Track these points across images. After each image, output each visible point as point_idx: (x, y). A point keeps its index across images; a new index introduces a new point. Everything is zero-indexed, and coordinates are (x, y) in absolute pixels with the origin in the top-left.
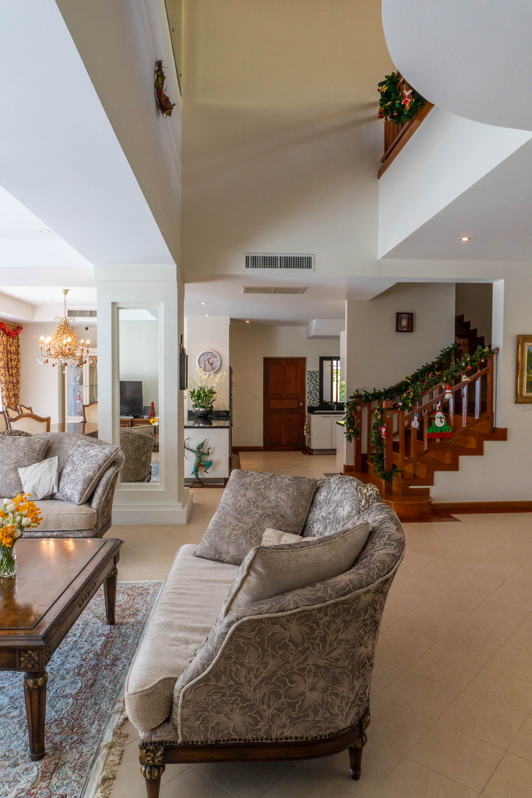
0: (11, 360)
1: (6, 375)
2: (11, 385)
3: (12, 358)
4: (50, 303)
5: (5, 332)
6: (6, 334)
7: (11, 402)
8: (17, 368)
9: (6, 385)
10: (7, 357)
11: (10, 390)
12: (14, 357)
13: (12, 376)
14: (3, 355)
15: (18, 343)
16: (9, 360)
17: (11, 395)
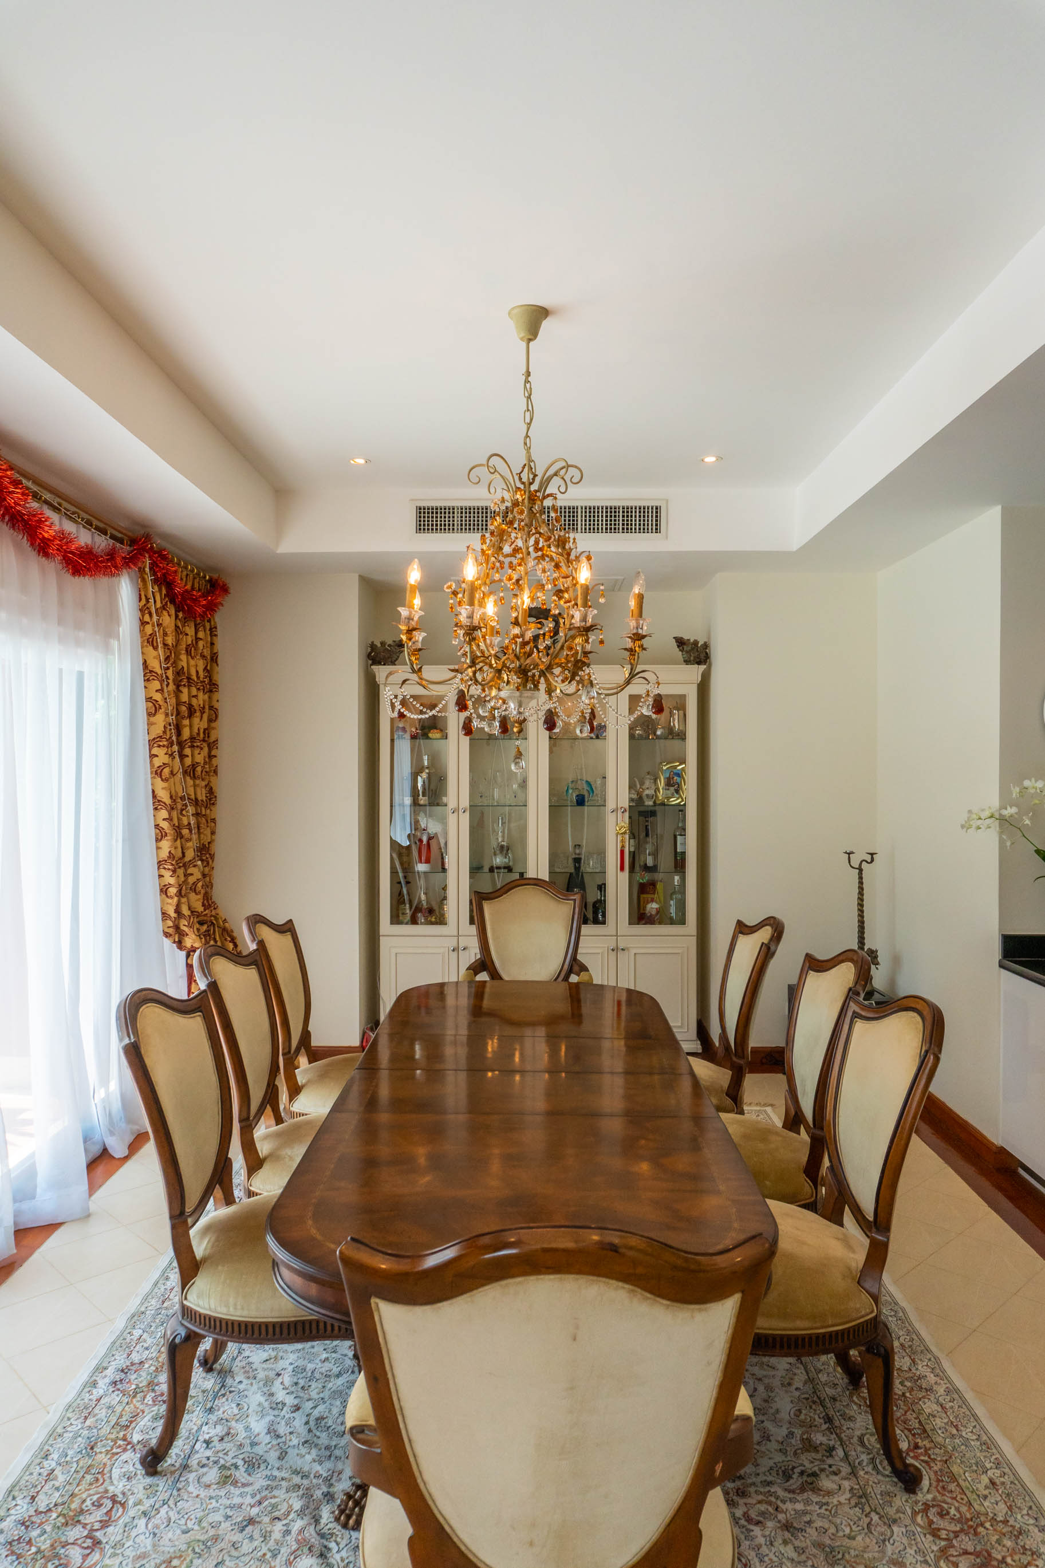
0: (191, 712)
1: (172, 773)
2: (191, 810)
3: (194, 701)
4: (361, 461)
5: (171, 597)
6: (173, 601)
7: (191, 880)
8: (208, 741)
9: (175, 814)
10: (177, 697)
11: (185, 832)
12: (202, 697)
13: (194, 778)
14: (161, 691)
15: (212, 644)
16: (184, 708)
17: (190, 854)
